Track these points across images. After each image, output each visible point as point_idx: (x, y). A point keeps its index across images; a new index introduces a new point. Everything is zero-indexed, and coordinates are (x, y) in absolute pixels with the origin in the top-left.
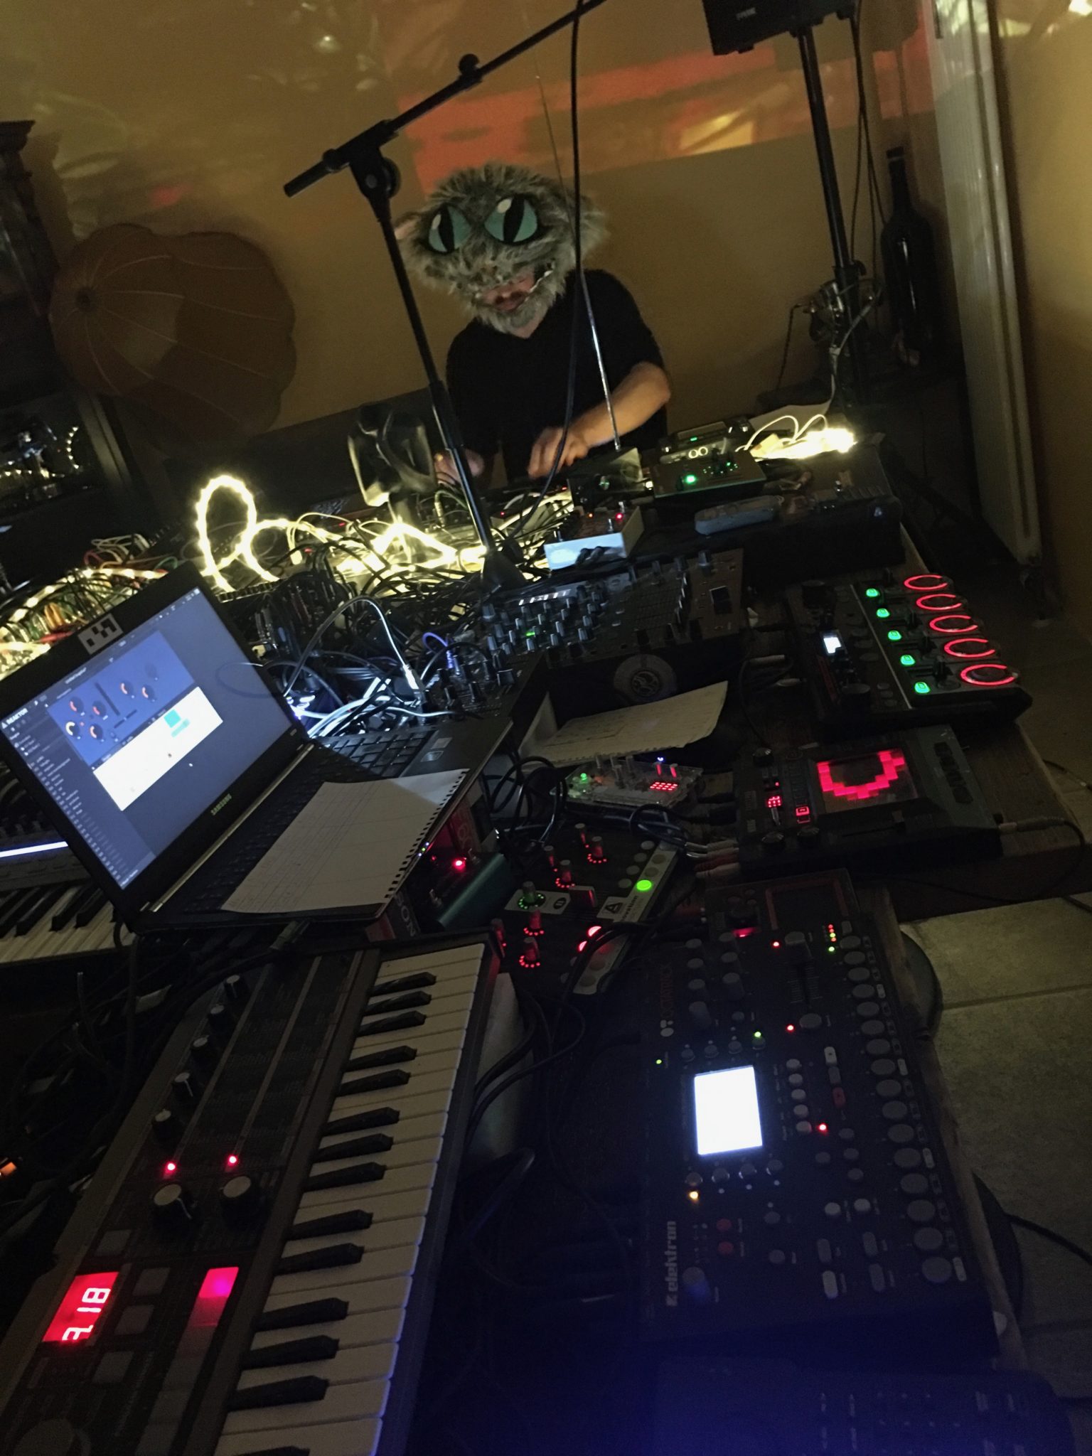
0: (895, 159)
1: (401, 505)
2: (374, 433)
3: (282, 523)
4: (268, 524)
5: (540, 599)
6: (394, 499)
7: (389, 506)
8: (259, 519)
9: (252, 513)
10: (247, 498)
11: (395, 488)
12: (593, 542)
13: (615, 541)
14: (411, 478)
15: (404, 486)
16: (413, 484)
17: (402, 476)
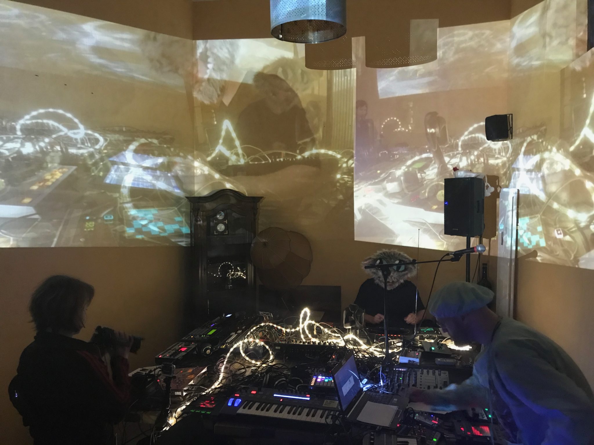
0: (485, 266)
1: (354, 330)
2: (353, 312)
3: (313, 322)
4: (310, 322)
5: (399, 370)
6: (352, 328)
7: (351, 330)
8: (309, 320)
9: (308, 318)
10: (308, 314)
11: (354, 326)
12: (411, 359)
13: (417, 360)
14: (358, 325)
15: (356, 326)
16: (358, 326)
17: (356, 323)
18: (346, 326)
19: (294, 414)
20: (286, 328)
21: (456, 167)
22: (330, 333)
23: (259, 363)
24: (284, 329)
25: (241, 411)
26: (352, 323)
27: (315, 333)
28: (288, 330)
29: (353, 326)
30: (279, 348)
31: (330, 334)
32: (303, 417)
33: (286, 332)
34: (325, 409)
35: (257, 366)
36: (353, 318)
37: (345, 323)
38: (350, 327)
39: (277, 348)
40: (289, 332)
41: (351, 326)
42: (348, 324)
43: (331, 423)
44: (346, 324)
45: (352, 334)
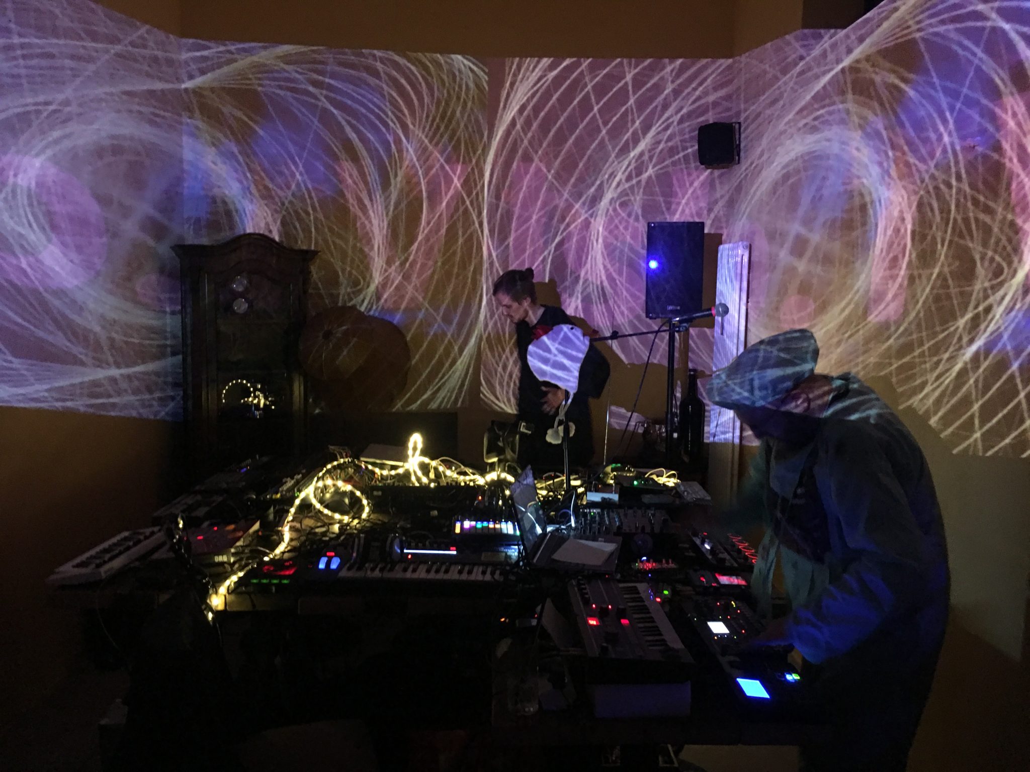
0: (692, 373)
1: (502, 465)
2: (501, 433)
3: (427, 460)
4: (423, 459)
6: (499, 461)
7: (497, 463)
8: (421, 456)
9: (419, 451)
12: (606, 496)
13: (615, 497)
14: (509, 454)
15: (505, 457)
16: (509, 457)
17: (506, 453)
18: (489, 458)
19: (437, 571)
20: (382, 468)
23: (346, 518)
24: (377, 470)
25: (344, 573)
26: (499, 452)
28: (385, 472)
29: (501, 458)
30: (380, 493)
32: (453, 575)
34: (486, 565)
35: (344, 522)
36: (501, 444)
37: (488, 453)
38: (495, 460)
39: (375, 493)
41: (497, 456)
42: (493, 454)
43: (502, 579)
44: (490, 455)
45: (500, 469)
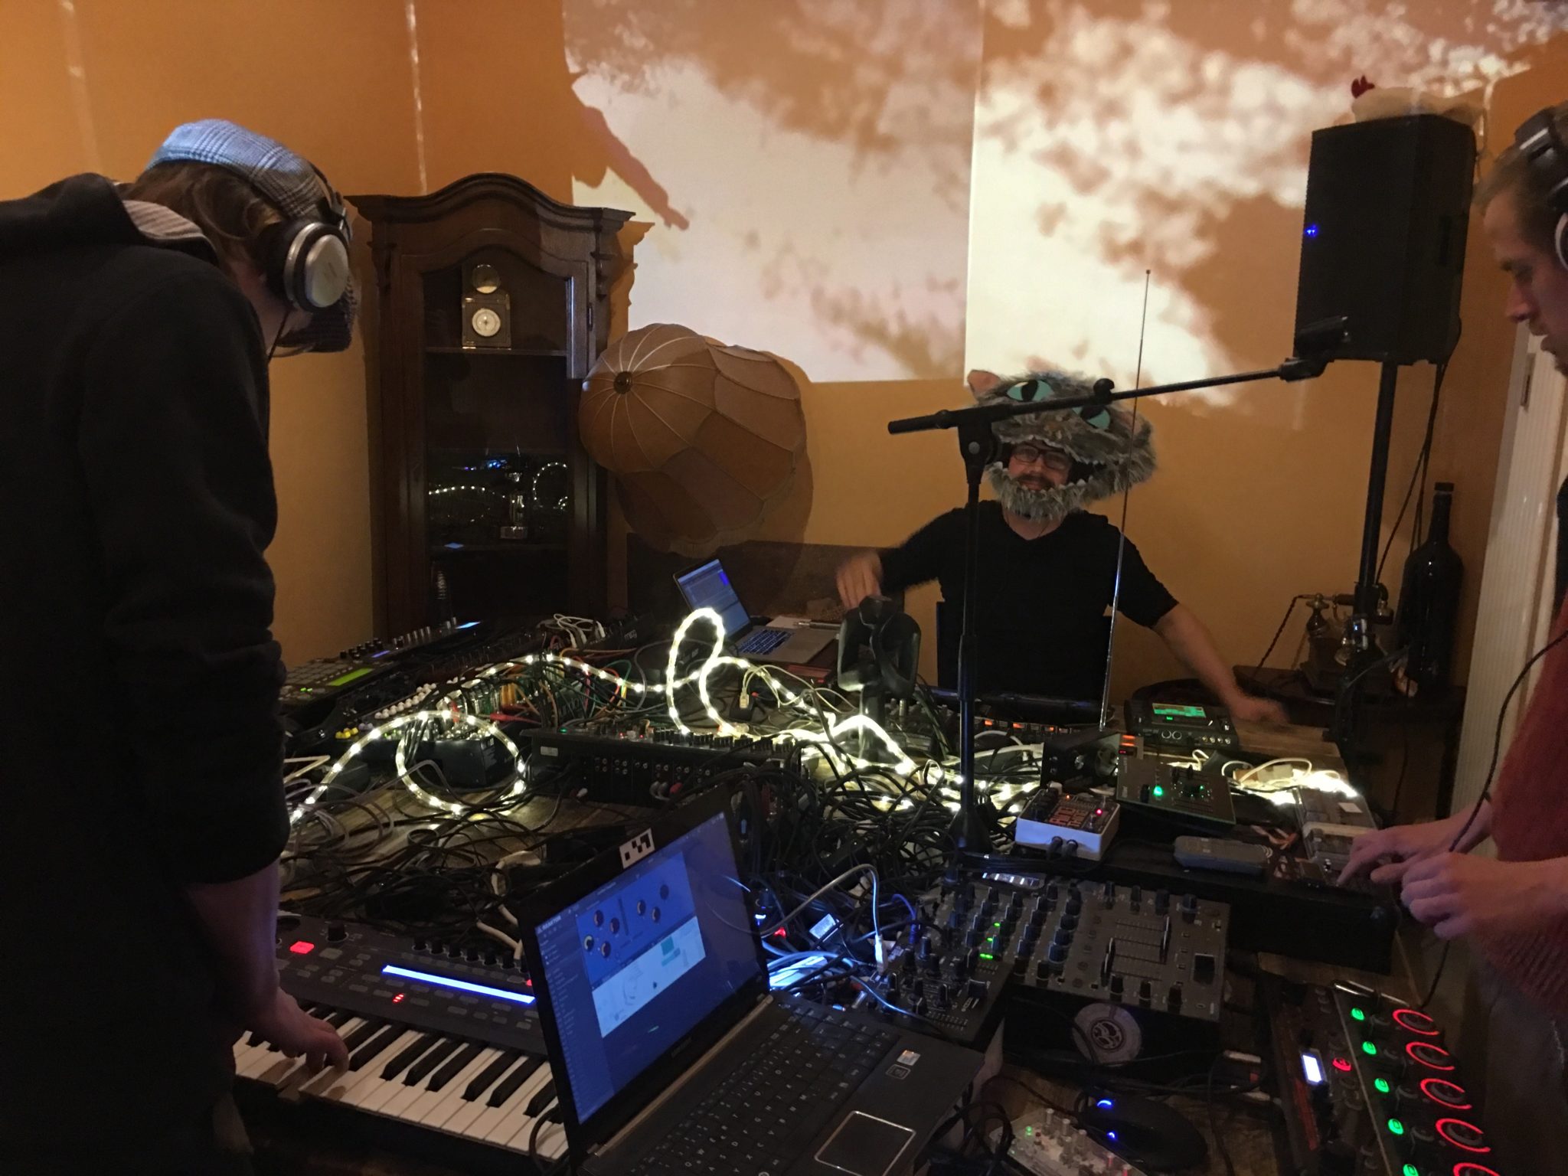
0: (1443, 493)
2: (873, 627)
3: (743, 663)
4: (728, 660)
5: (1005, 879)
9: (718, 647)
10: (721, 633)
11: (873, 683)
12: (1068, 834)
13: (1091, 843)
17: (883, 672)
18: (847, 681)
20: (634, 678)
21: (1364, 79)
22: (802, 705)
23: (457, 809)
24: (620, 682)
26: (869, 671)
27: (744, 702)
28: (639, 688)
29: (869, 684)
30: (554, 752)
31: (803, 711)
33: (629, 690)
35: (447, 817)
36: (871, 649)
37: (844, 670)
38: (860, 687)
39: (544, 751)
40: (642, 692)
41: (861, 682)
42: (853, 674)
44: (847, 674)
45: (867, 711)
